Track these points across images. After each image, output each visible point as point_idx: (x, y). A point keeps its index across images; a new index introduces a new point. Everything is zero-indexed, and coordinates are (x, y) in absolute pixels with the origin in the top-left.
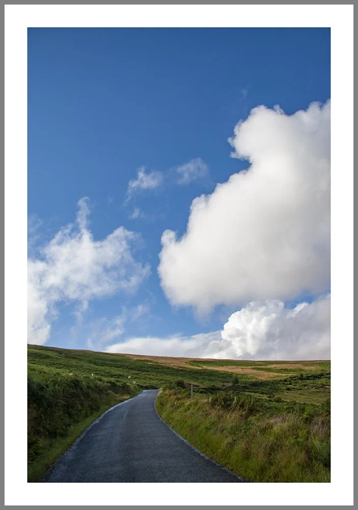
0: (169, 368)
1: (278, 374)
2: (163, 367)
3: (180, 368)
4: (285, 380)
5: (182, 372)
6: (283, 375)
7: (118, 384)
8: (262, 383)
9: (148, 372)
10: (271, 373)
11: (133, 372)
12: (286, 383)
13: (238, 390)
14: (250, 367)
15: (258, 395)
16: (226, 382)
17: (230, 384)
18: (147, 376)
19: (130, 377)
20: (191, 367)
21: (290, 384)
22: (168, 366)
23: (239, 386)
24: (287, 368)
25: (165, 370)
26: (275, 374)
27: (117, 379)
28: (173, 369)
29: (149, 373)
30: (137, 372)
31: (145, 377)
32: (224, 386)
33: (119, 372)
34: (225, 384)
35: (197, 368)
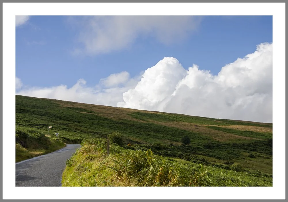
0: (106, 120)
1: (239, 137)
2: (99, 118)
3: (121, 121)
4: (249, 145)
5: (122, 126)
6: (248, 138)
8: (219, 146)
9: (80, 122)
10: (233, 135)
11: (62, 122)
12: (250, 148)
13: (190, 152)
14: (206, 125)
15: (214, 159)
16: (176, 141)
17: (180, 144)
18: (78, 127)
19: (50, 127)
20: (133, 119)
21: (255, 150)
22: (105, 117)
23: (190, 147)
24: (252, 130)
25: (101, 121)
26: (236, 136)
27: (30, 129)
28: (111, 121)
29: (81, 124)
30: (66, 122)
31: (76, 129)
32: (172, 145)
33: (43, 121)
34: (174, 143)
35: (142, 121)
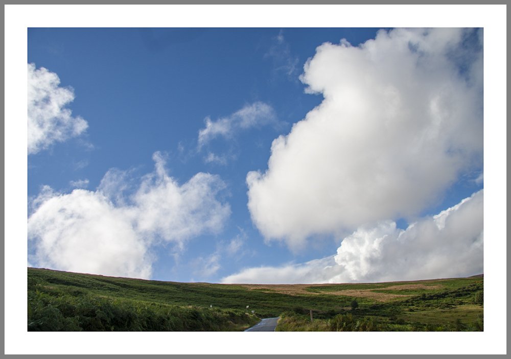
0: (286, 296)
1: (397, 295)
2: (280, 295)
3: (298, 295)
4: (407, 301)
5: (300, 299)
6: (405, 296)
7: (237, 314)
8: (383, 305)
9: (265, 300)
10: (392, 295)
11: (252, 301)
12: (408, 304)
13: (359, 314)
14: (369, 290)
15: (380, 318)
16: (346, 306)
17: (350, 308)
18: (265, 305)
19: (248, 307)
20: (308, 293)
21: (413, 305)
22: (285, 293)
23: (359, 310)
24: (407, 288)
25: (283, 298)
26: (395, 295)
27: (235, 310)
28: (290, 296)
29: (267, 302)
30: (256, 301)
31: (264, 306)
32: (344, 310)
33: (238, 302)
34: (345, 308)
35: (316, 294)
